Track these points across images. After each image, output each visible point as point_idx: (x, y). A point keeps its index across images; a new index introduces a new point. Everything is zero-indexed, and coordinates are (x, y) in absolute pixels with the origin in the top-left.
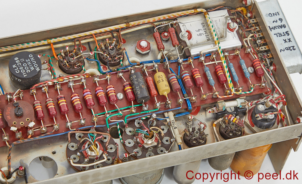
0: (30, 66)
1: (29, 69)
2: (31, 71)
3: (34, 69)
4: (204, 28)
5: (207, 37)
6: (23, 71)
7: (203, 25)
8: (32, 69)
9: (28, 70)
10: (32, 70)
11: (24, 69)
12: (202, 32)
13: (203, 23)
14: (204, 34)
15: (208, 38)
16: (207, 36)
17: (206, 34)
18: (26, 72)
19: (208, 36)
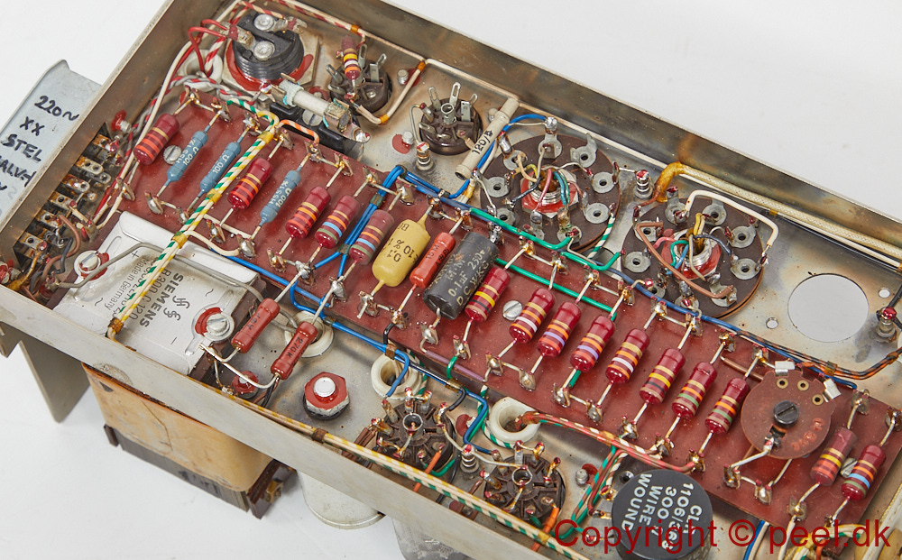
0: (655, 500)
1: (663, 494)
2: (664, 489)
3: (653, 488)
4: (155, 311)
5: (174, 286)
6: (683, 502)
7: (146, 319)
8: (655, 490)
9: (669, 496)
10: (661, 488)
11: (675, 505)
12: (169, 305)
13: (142, 324)
14: (171, 298)
15: (177, 282)
16: (171, 287)
17: (169, 293)
18: (679, 494)
19: (168, 286)
